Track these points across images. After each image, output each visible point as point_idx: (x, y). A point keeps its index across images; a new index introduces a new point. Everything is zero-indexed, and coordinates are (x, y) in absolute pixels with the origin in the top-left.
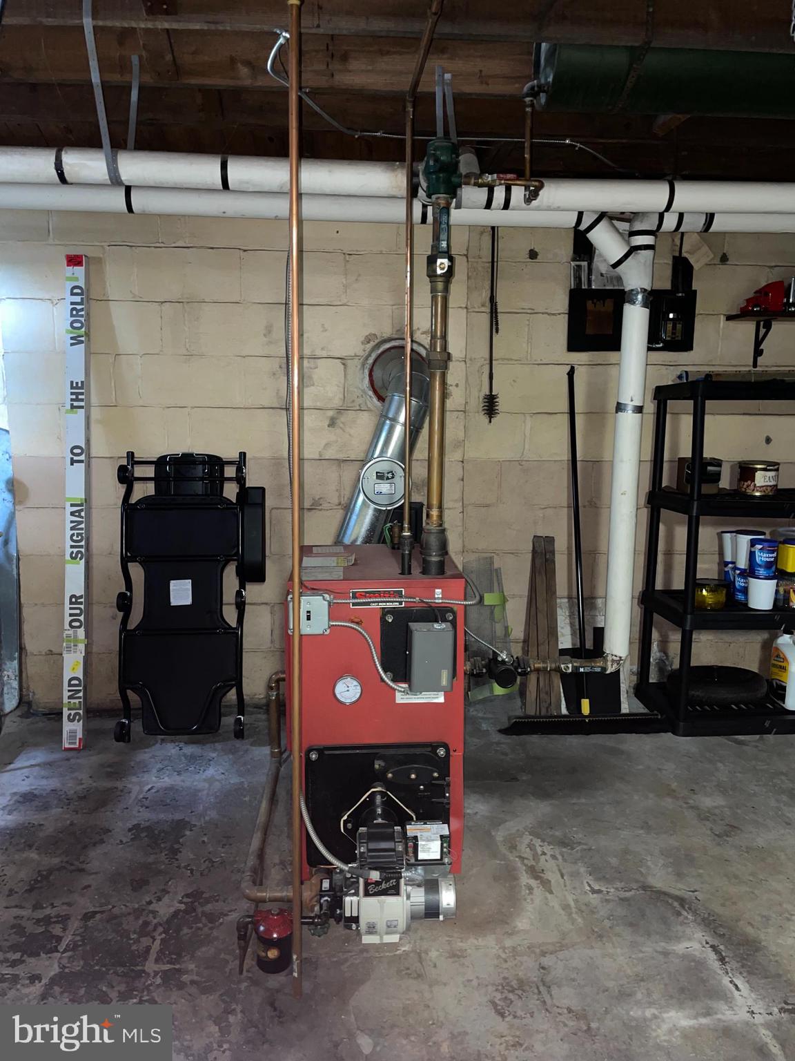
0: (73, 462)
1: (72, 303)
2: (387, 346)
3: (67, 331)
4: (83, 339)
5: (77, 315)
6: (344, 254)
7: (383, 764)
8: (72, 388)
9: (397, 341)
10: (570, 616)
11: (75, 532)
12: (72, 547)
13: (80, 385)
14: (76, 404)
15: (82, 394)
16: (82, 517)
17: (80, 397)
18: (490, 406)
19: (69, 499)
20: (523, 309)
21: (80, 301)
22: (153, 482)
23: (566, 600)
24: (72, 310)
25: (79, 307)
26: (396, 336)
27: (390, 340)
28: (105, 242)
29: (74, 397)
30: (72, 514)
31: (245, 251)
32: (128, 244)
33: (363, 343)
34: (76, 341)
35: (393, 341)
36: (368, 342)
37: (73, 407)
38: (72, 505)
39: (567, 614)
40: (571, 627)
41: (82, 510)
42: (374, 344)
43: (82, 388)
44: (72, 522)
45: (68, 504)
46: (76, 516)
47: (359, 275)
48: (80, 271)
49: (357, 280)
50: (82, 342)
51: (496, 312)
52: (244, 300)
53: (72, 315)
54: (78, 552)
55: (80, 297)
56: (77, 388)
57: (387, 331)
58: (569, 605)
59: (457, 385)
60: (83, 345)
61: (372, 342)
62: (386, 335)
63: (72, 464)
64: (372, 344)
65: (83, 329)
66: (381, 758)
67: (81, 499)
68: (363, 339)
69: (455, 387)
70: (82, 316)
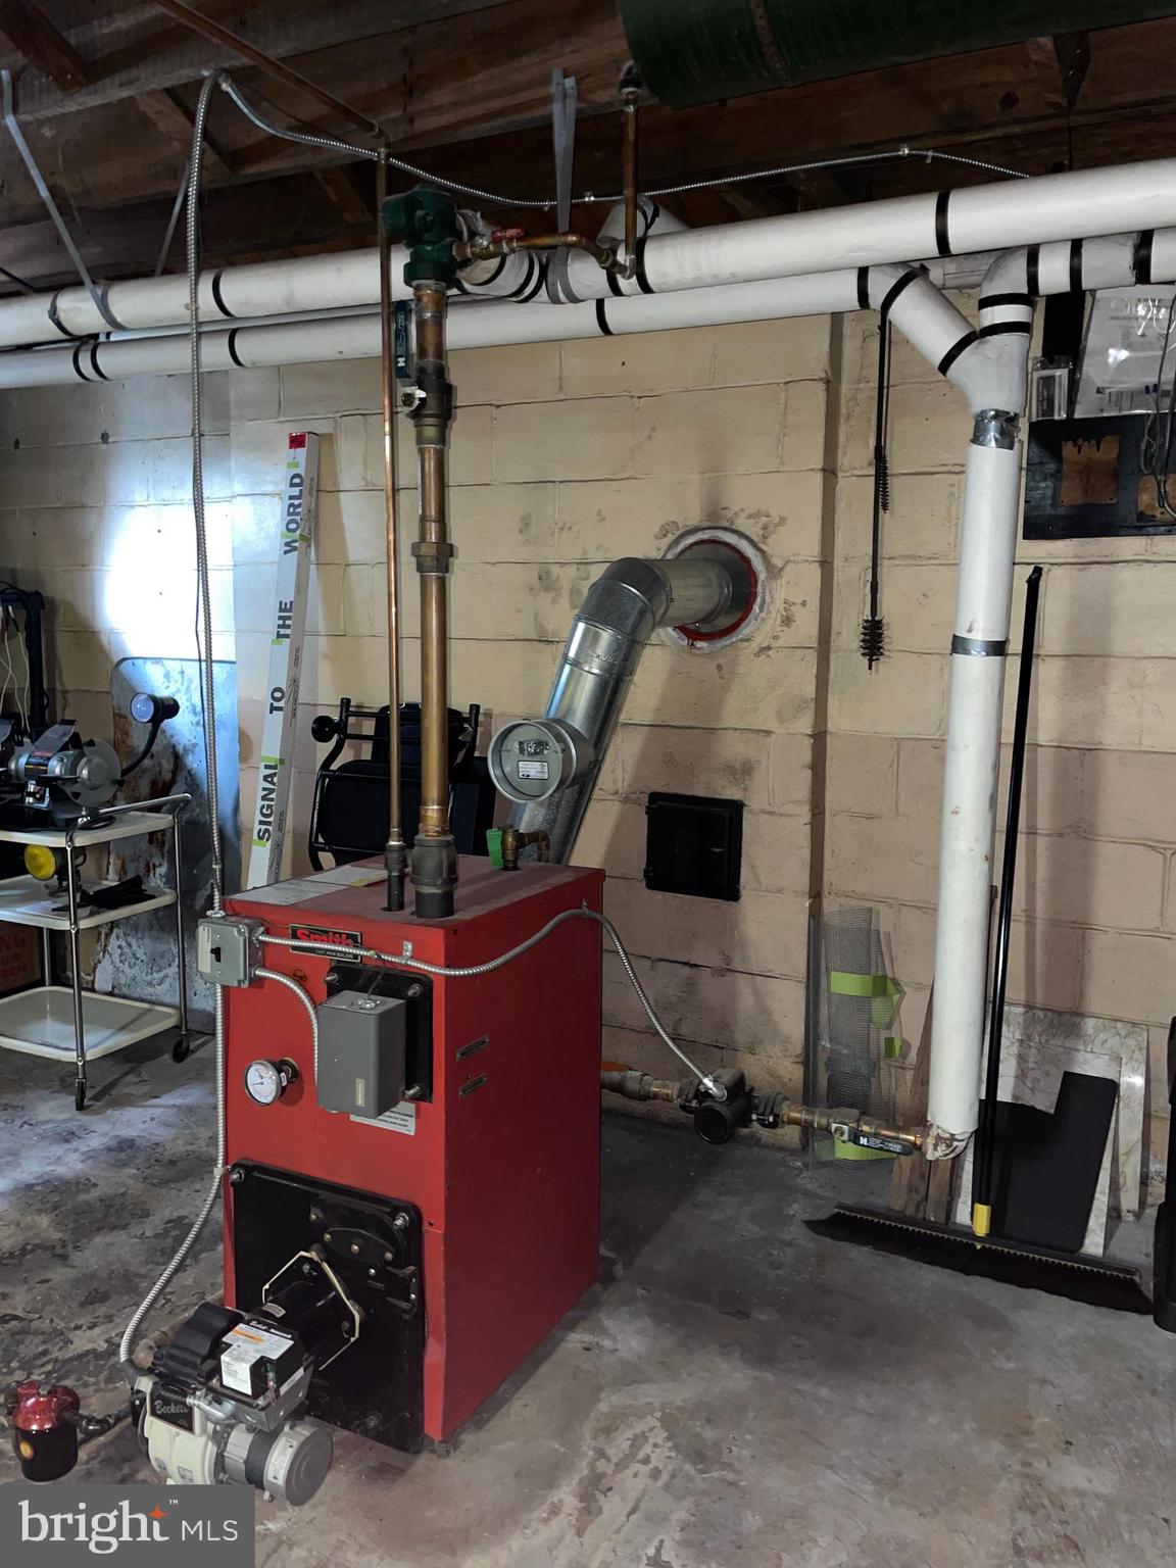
0: (273, 709)
1: (291, 498)
2: (691, 540)
3: (283, 536)
4: (296, 544)
5: (294, 514)
6: (632, 397)
7: (321, 1215)
8: (281, 610)
9: (707, 531)
10: (1021, 1042)
11: (266, 803)
12: (261, 823)
13: (288, 606)
14: (282, 631)
15: (289, 618)
16: (274, 784)
17: (288, 622)
18: (873, 640)
19: (264, 759)
20: (944, 465)
21: (298, 494)
22: (371, 742)
23: (1021, 1010)
24: (291, 505)
25: (296, 502)
26: (707, 524)
27: (697, 530)
28: (337, 412)
29: (281, 622)
30: (265, 778)
31: (498, 407)
32: (361, 412)
33: (656, 537)
34: (290, 547)
35: (700, 533)
36: (665, 536)
37: (279, 636)
38: (267, 767)
39: (1018, 1036)
40: (1018, 1063)
41: (274, 774)
42: (674, 537)
43: (290, 610)
44: (264, 789)
45: (262, 766)
46: (269, 782)
47: (653, 429)
48: (301, 452)
49: (650, 437)
50: (295, 549)
51: (885, 475)
52: (495, 481)
53: (289, 514)
54: (267, 830)
55: (298, 489)
56: (285, 610)
57: (694, 517)
58: (1025, 1021)
59: (804, 604)
60: (296, 552)
61: (670, 535)
62: (693, 522)
63: (271, 712)
64: (671, 538)
65: (298, 532)
66: (321, 1205)
67: (276, 760)
68: (657, 531)
69: (801, 608)
70: (299, 514)
